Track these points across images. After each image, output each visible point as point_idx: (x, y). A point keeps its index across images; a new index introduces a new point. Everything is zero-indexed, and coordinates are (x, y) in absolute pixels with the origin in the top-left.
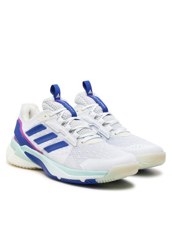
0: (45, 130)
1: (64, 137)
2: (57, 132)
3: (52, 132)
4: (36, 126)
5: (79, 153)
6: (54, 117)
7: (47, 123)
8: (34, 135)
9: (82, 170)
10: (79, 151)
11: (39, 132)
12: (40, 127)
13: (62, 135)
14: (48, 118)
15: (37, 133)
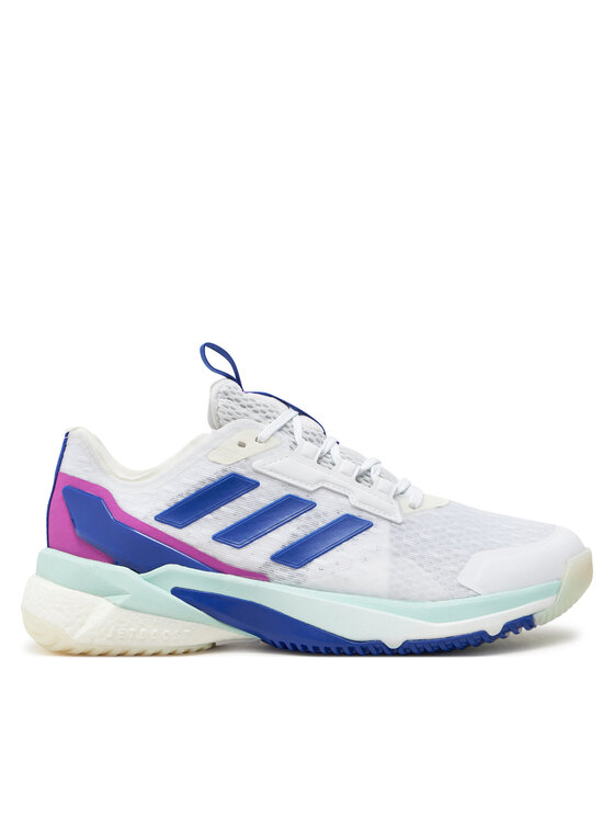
0: (254, 493)
1: (343, 500)
2: (312, 489)
3: (285, 493)
4: (208, 483)
5: (425, 541)
6: (274, 441)
7: (256, 464)
8: (208, 516)
9: (479, 597)
10: (422, 536)
11: (230, 504)
12: (231, 486)
13: (332, 497)
14: (252, 447)
15: (223, 508)
